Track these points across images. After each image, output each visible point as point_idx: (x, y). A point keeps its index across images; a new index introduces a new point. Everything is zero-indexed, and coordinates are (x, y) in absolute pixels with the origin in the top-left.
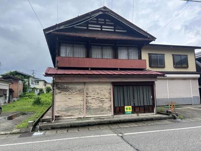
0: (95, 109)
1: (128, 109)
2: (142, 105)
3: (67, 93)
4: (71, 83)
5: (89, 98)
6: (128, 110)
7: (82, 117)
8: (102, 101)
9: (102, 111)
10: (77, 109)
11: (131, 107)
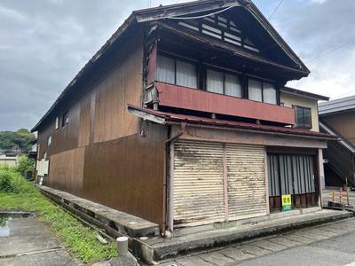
0: (242, 203)
1: (286, 200)
2: (304, 192)
3: (195, 166)
5: (232, 179)
6: (287, 204)
7: (222, 220)
8: (252, 186)
9: (253, 206)
10: (214, 203)
11: (290, 196)
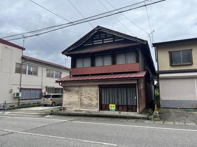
1: (112, 107)
2: (125, 104)
3: (70, 93)
4: (72, 86)
5: (82, 97)
7: (78, 110)
9: (91, 107)
10: (74, 104)
11: (115, 105)
